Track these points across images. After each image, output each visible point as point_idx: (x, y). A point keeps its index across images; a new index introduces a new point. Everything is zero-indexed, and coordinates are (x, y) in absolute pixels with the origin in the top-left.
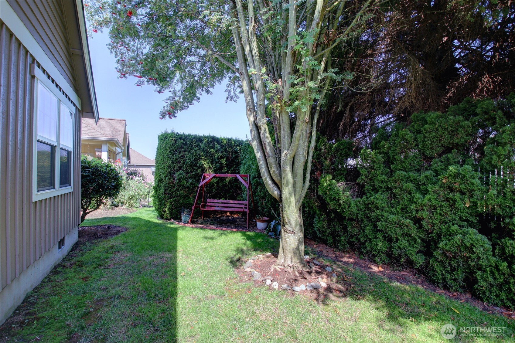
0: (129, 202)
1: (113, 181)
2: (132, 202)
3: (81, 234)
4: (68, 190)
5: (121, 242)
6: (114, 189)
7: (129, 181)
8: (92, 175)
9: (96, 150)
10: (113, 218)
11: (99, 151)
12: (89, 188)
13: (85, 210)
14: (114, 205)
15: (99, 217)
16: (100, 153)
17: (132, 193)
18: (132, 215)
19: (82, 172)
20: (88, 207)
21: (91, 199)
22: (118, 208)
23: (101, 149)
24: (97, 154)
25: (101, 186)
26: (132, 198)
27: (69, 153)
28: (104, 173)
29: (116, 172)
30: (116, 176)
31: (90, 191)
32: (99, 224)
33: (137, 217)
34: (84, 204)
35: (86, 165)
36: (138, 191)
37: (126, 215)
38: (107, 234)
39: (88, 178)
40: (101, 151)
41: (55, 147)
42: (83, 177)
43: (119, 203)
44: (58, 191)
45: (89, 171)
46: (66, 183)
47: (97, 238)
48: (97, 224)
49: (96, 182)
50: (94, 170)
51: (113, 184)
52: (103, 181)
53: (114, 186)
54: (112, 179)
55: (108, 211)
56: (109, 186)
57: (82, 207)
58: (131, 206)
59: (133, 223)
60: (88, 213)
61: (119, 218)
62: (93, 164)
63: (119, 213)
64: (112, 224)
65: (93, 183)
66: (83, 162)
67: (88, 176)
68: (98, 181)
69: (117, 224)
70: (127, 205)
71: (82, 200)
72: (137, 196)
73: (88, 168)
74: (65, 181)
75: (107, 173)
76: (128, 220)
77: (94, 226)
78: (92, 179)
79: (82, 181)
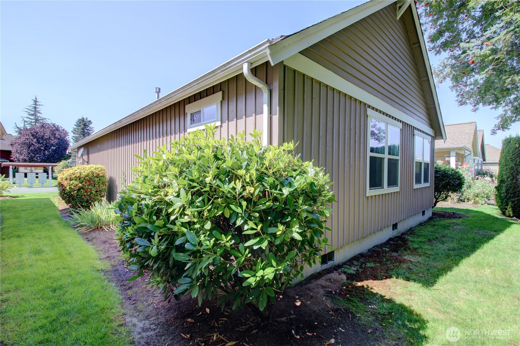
0: (475, 199)
1: (457, 180)
2: (477, 199)
3: (434, 214)
4: (427, 185)
5: (461, 222)
6: (457, 187)
7: (475, 181)
8: (442, 176)
9: (446, 156)
10: (458, 209)
11: (448, 157)
12: (439, 185)
13: (437, 199)
14: (461, 200)
15: (447, 207)
16: (449, 158)
17: (477, 191)
18: (475, 209)
19: (435, 174)
20: (438, 197)
21: (440, 192)
22: (464, 203)
23: (450, 154)
24: (447, 159)
25: (448, 184)
26: (478, 195)
27: (428, 164)
28: (450, 175)
29: (459, 174)
30: (459, 177)
31: (440, 186)
32: (447, 211)
33: (480, 211)
34: (436, 195)
35: (438, 169)
36: (484, 190)
37: (470, 209)
38: (451, 217)
39: (439, 178)
40: (449, 157)
41: (421, 163)
42: (435, 177)
43: (465, 199)
44: (423, 185)
45: (440, 174)
46: (426, 181)
47: (444, 217)
48: (445, 211)
49: (444, 180)
50: (443, 173)
51: (457, 183)
52: (449, 180)
53: (457, 184)
54: (456, 179)
55: (455, 204)
56: (453, 184)
57: (435, 197)
58: (476, 203)
59: (475, 214)
60: (439, 201)
61: (463, 210)
62: (443, 169)
63: (464, 207)
64: (457, 212)
65: (442, 181)
66: (436, 168)
67: (439, 177)
68: (446, 180)
69: (460, 213)
70: (473, 201)
71: (435, 193)
72: (483, 194)
73: (439, 172)
74: (426, 180)
75: (452, 175)
76: (470, 212)
77: (443, 212)
78: (442, 179)
79: (435, 180)
